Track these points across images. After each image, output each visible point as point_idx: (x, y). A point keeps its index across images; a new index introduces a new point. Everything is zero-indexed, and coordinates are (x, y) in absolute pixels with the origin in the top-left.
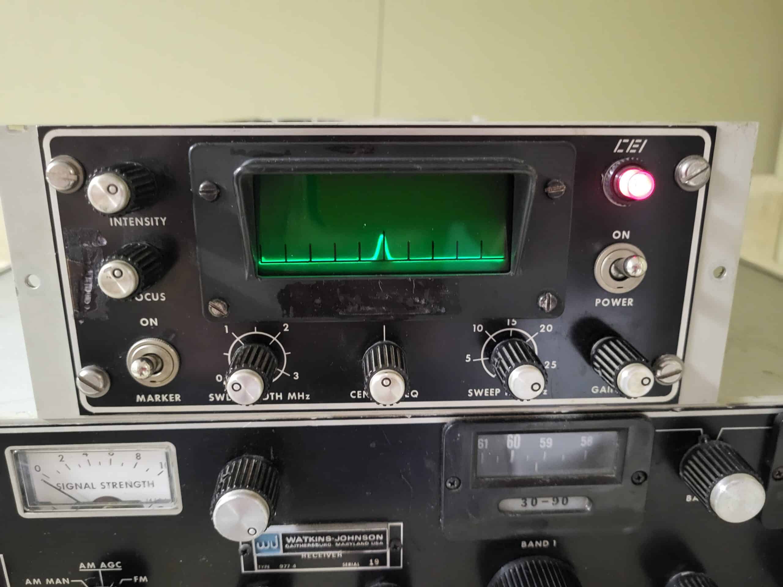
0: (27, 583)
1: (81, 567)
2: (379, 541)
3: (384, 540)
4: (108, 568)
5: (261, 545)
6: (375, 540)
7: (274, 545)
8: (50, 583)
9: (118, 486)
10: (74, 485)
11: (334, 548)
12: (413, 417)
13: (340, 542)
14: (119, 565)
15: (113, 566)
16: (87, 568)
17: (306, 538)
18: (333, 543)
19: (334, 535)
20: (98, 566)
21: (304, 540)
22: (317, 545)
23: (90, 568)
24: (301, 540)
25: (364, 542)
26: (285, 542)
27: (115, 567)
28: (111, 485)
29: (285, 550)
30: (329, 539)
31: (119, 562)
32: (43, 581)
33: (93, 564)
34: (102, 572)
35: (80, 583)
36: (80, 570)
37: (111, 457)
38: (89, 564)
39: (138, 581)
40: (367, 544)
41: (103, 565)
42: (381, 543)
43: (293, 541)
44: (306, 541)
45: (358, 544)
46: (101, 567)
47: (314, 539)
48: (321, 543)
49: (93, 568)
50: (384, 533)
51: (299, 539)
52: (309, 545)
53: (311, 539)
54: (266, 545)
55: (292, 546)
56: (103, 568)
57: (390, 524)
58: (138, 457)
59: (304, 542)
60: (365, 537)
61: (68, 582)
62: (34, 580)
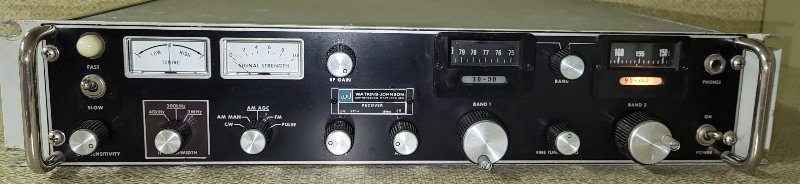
0: (218, 118)
1: (248, 109)
2: (402, 96)
3: (404, 96)
4: (262, 110)
5: (342, 97)
6: (400, 96)
7: (349, 97)
8: (230, 118)
9: (270, 66)
10: (248, 65)
11: (379, 100)
12: (420, 30)
13: (382, 96)
14: (268, 108)
15: (265, 109)
16: (251, 110)
17: (365, 93)
18: (379, 96)
19: (380, 92)
20: (257, 109)
21: (364, 94)
22: (371, 98)
23: (253, 110)
24: (363, 95)
25: (394, 97)
26: (355, 95)
27: (266, 110)
28: (267, 65)
29: (355, 100)
30: (377, 94)
31: (268, 107)
32: (227, 117)
33: (255, 107)
34: (259, 112)
35: (246, 118)
36: (247, 111)
37: (269, 50)
38: (252, 107)
39: (277, 118)
40: (396, 98)
41: (260, 108)
42: (403, 98)
43: (359, 95)
44: (365, 95)
45: (391, 98)
46: (259, 109)
47: (370, 94)
48: (373, 96)
49: (254, 110)
50: (404, 92)
51: (362, 94)
52: (367, 98)
53: (368, 94)
54: (345, 97)
55: (358, 98)
56: (260, 110)
57: (407, 89)
58: (283, 50)
59: (364, 96)
60: (395, 94)
61: (240, 118)
62: (222, 116)
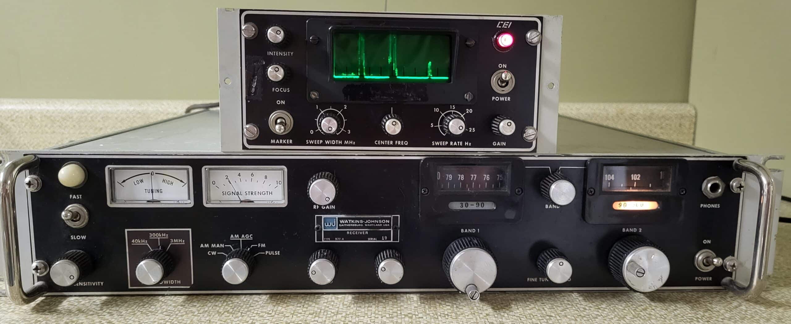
0: (201, 247)
1: (231, 237)
2: (387, 223)
3: (390, 224)
4: (245, 238)
5: (327, 224)
6: (385, 223)
7: (333, 224)
8: (214, 247)
9: (254, 194)
10: (231, 193)
11: (364, 227)
12: (405, 156)
13: (367, 223)
14: (251, 236)
15: (248, 237)
16: (234, 238)
17: (350, 221)
18: (364, 224)
19: (365, 219)
20: (240, 237)
21: (349, 222)
22: (355, 225)
23: (236, 238)
24: (347, 222)
25: (380, 224)
26: (339, 223)
27: (249, 238)
28: (250, 193)
29: (339, 228)
30: (362, 221)
31: (252, 235)
32: (210, 245)
33: (238, 235)
34: (242, 240)
35: (230, 247)
36: (231, 239)
37: (252, 177)
38: (235, 235)
39: (260, 246)
40: (381, 225)
41: (243, 236)
42: (388, 225)
43: (343, 222)
44: (350, 222)
45: (377, 225)
46: (242, 237)
47: (354, 221)
48: (357, 224)
49: (237, 238)
50: (390, 219)
51: (346, 221)
52: (351, 225)
53: (352, 221)
54: (329, 224)
55: (342, 225)
56: (243, 238)
57: (393, 216)
58: (266, 177)
59: (349, 223)
60: (380, 222)
61: (223, 247)
62: (205, 245)
